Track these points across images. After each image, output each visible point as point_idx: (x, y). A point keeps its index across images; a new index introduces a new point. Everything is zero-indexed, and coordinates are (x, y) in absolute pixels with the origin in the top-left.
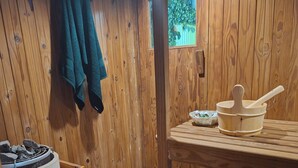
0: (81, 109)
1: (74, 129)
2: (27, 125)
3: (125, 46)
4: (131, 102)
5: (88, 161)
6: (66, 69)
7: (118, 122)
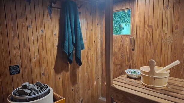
0: (70, 64)
1: (67, 74)
2: (43, 72)
3: (96, 34)
4: (97, 60)
5: (73, 90)
6: (64, 45)
7: (89, 70)
